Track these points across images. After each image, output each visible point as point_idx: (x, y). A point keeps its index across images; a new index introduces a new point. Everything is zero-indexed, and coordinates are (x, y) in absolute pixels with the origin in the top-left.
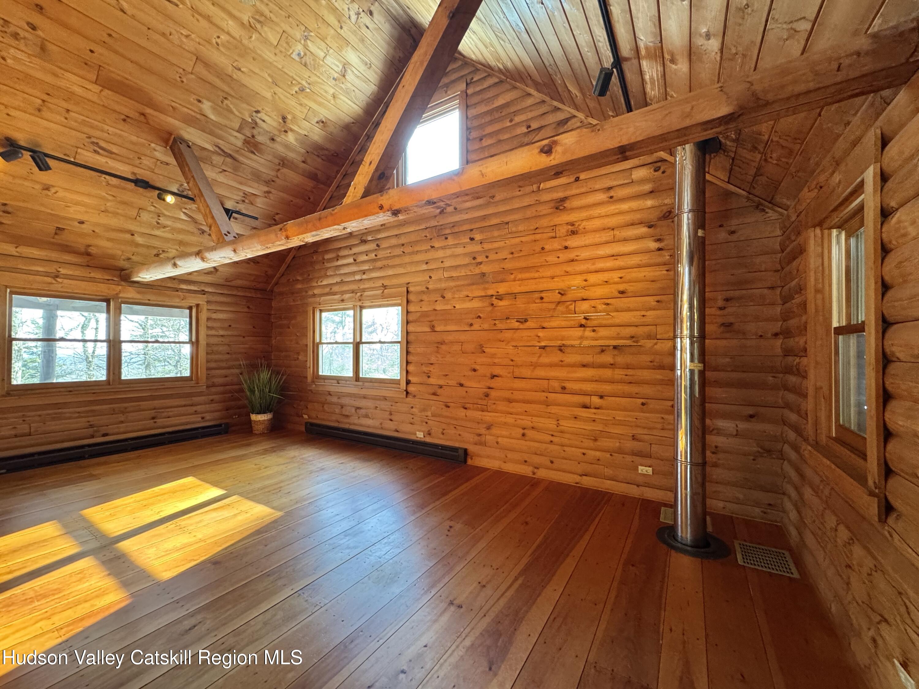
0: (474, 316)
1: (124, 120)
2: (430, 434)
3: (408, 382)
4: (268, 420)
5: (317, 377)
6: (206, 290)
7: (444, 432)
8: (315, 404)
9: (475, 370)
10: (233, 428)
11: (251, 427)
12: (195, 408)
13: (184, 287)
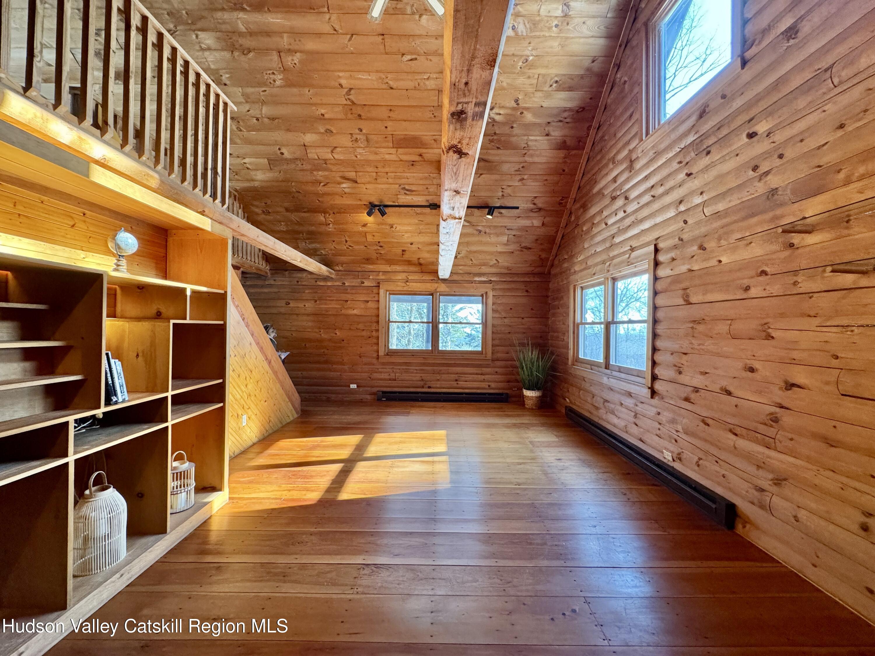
0: (753, 273)
1: (413, 165)
2: (680, 459)
3: (654, 378)
4: (537, 397)
5: (577, 360)
6: (492, 279)
7: (701, 462)
8: (574, 388)
9: (752, 370)
10: (514, 399)
11: (524, 401)
12: (483, 377)
13: (477, 279)
